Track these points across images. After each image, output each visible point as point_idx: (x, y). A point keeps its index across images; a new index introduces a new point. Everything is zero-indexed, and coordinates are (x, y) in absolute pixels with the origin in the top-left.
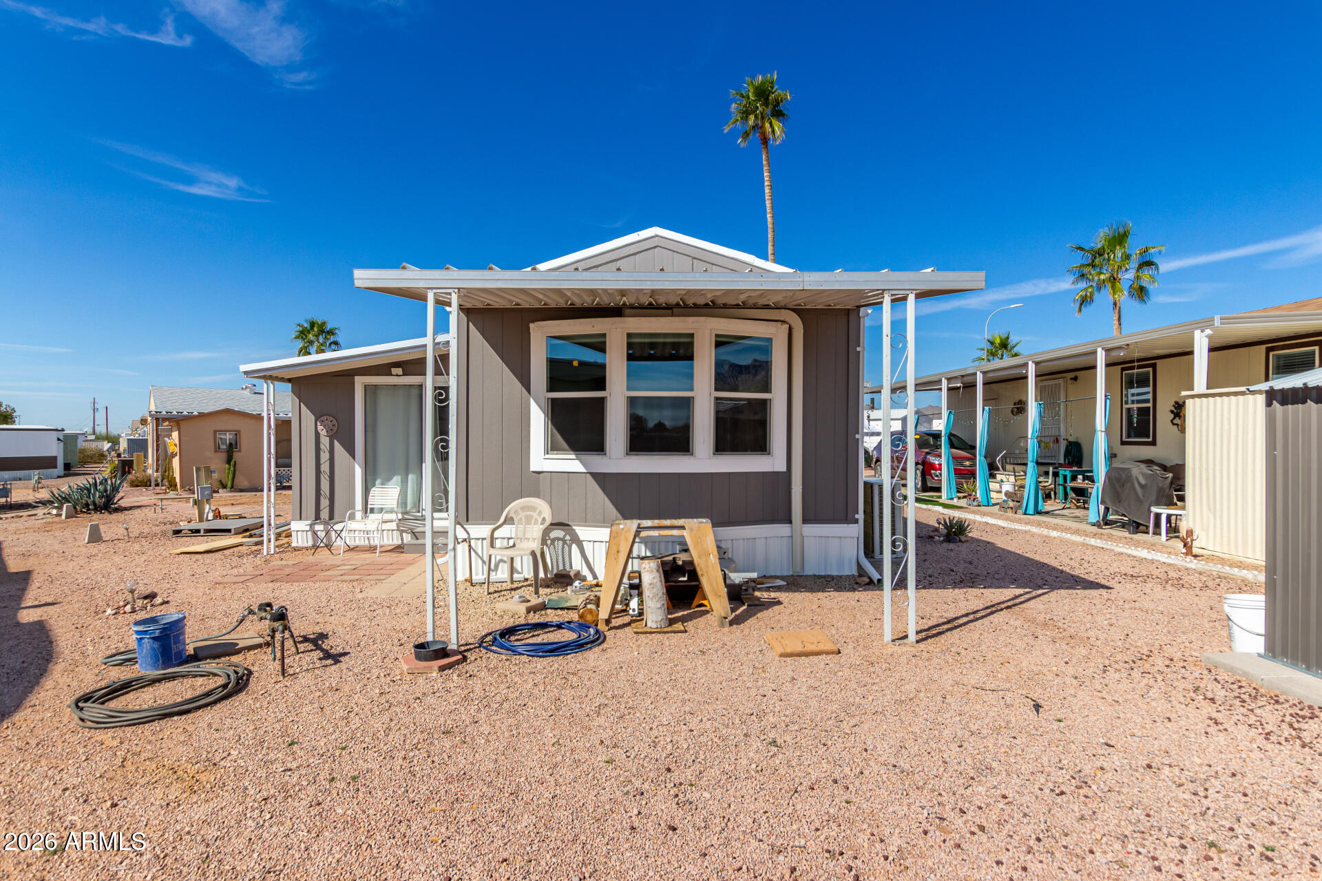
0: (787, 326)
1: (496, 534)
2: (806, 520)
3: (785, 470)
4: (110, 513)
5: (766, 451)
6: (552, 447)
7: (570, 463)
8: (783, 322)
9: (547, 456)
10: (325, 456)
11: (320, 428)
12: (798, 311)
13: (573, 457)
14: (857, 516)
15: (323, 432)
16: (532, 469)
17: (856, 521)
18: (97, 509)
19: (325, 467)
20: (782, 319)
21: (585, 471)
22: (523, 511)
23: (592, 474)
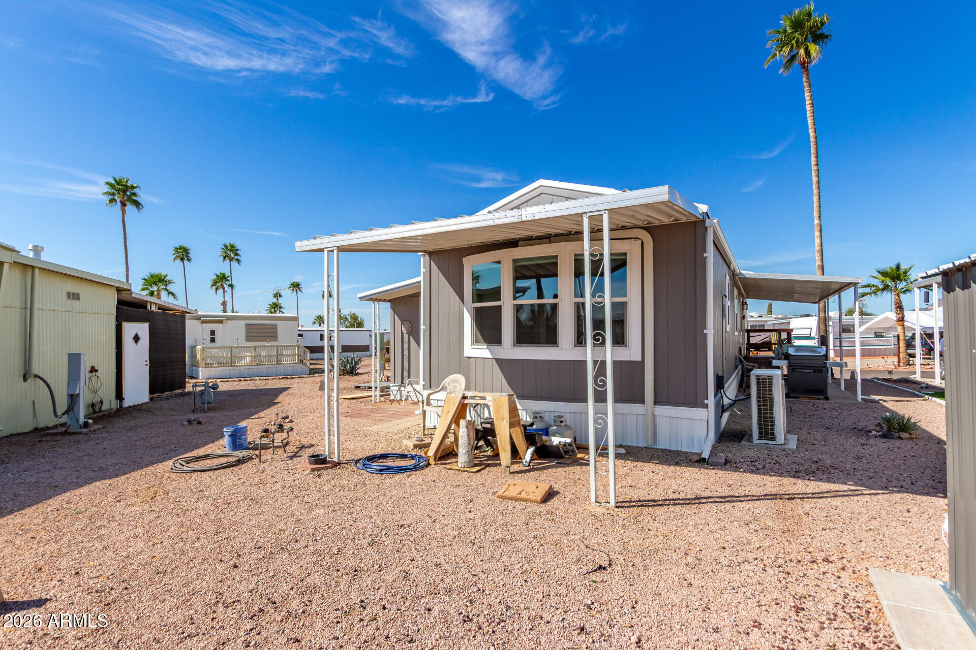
0: (641, 241)
1: (432, 397)
2: (656, 402)
3: (641, 360)
4: (353, 376)
5: (623, 344)
6: (475, 341)
7: (482, 352)
8: (636, 238)
9: (473, 347)
10: (406, 346)
11: (403, 328)
12: (649, 229)
13: (485, 347)
14: (706, 402)
15: (405, 332)
16: (466, 355)
17: (706, 406)
18: (348, 373)
19: (406, 353)
20: (634, 236)
21: (491, 357)
22: (453, 383)
23: (496, 360)
